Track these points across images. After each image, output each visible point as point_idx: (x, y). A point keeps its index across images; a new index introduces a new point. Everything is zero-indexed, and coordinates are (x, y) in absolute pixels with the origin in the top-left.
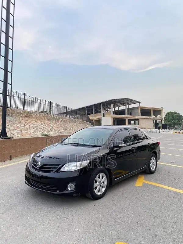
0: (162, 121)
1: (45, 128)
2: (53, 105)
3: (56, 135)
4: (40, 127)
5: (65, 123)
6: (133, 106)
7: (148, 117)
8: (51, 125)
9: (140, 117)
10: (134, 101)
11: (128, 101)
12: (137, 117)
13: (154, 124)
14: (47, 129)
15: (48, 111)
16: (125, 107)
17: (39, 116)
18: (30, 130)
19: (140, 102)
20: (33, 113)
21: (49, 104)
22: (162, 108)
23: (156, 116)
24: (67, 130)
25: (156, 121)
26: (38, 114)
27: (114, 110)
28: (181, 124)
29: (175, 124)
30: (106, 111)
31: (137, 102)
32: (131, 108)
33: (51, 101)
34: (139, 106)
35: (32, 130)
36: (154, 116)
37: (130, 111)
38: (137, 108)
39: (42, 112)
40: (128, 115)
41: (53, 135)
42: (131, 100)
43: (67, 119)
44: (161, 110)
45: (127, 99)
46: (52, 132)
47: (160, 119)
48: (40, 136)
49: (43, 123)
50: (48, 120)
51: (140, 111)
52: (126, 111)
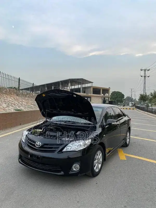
0: (109, 98)
1: (16, 103)
2: (21, 82)
3: (27, 110)
4: (11, 102)
5: (32, 99)
6: (87, 85)
7: (98, 95)
8: (20, 100)
9: (92, 95)
10: (88, 81)
11: (83, 81)
12: (89, 95)
13: (103, 101)
14: (18, 104)
15: (17, 87)
16: (80, 86)
17: (8, 91)
18: (2, 105)
19: (92, 83)
20: (4, 89)
21: (18, 81)
22: (109, 88)
23: (104, 95)
24: (35, 105)
25: (104, 98)
26: (8, 90)
27: (71, 88)
28: (123, 102)
29: (118, 101)
30: (64, 88)
31: (90, 82)
32: (85, 87)
33: (19, 78)
34: (91, 86)
35: (5, 105)
36: (103, 95)
37: (84, 90)
38: (90, 87)
39: (11, 88)
40: (82, 93)
41: (25, 110)
42: (85, 80)
43: (34, 95)
44: (108, 90)
45: (82, 79)
46: (23, 107)
47: (107, 97)
48: (13, 111)
49: (13, 98)
50: (17, 95)
51: (92, 90)
52: (81, 89)
